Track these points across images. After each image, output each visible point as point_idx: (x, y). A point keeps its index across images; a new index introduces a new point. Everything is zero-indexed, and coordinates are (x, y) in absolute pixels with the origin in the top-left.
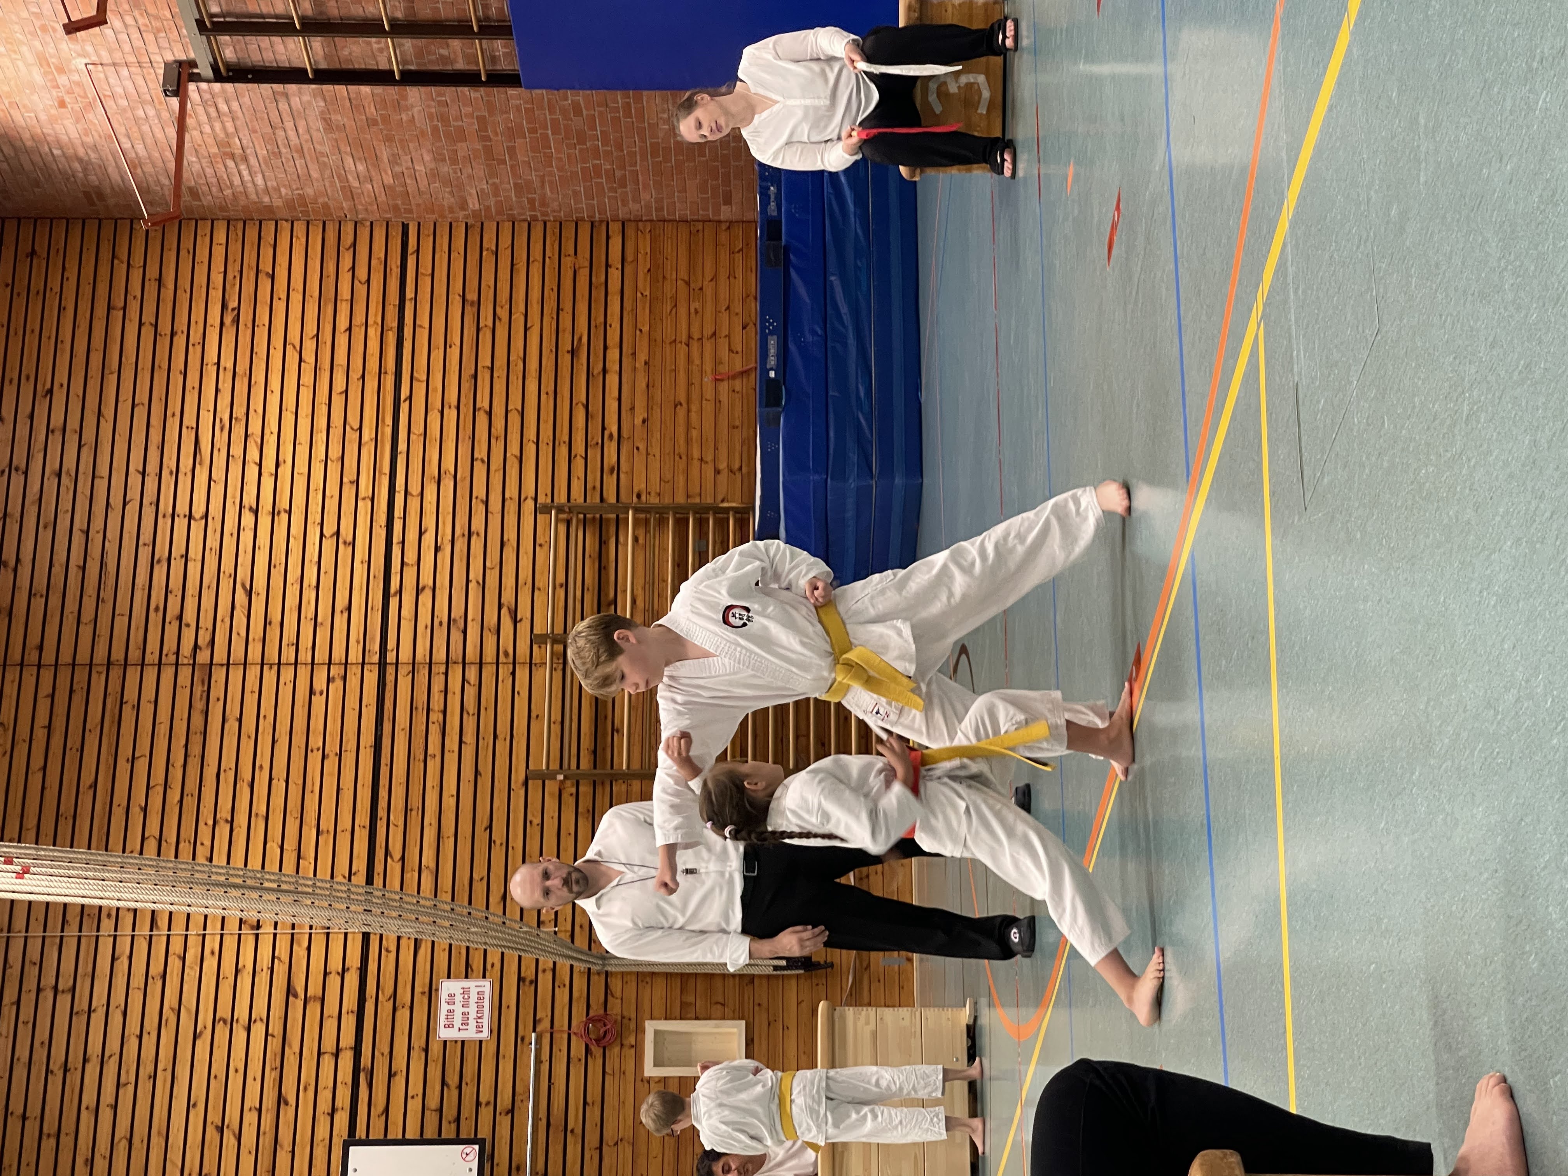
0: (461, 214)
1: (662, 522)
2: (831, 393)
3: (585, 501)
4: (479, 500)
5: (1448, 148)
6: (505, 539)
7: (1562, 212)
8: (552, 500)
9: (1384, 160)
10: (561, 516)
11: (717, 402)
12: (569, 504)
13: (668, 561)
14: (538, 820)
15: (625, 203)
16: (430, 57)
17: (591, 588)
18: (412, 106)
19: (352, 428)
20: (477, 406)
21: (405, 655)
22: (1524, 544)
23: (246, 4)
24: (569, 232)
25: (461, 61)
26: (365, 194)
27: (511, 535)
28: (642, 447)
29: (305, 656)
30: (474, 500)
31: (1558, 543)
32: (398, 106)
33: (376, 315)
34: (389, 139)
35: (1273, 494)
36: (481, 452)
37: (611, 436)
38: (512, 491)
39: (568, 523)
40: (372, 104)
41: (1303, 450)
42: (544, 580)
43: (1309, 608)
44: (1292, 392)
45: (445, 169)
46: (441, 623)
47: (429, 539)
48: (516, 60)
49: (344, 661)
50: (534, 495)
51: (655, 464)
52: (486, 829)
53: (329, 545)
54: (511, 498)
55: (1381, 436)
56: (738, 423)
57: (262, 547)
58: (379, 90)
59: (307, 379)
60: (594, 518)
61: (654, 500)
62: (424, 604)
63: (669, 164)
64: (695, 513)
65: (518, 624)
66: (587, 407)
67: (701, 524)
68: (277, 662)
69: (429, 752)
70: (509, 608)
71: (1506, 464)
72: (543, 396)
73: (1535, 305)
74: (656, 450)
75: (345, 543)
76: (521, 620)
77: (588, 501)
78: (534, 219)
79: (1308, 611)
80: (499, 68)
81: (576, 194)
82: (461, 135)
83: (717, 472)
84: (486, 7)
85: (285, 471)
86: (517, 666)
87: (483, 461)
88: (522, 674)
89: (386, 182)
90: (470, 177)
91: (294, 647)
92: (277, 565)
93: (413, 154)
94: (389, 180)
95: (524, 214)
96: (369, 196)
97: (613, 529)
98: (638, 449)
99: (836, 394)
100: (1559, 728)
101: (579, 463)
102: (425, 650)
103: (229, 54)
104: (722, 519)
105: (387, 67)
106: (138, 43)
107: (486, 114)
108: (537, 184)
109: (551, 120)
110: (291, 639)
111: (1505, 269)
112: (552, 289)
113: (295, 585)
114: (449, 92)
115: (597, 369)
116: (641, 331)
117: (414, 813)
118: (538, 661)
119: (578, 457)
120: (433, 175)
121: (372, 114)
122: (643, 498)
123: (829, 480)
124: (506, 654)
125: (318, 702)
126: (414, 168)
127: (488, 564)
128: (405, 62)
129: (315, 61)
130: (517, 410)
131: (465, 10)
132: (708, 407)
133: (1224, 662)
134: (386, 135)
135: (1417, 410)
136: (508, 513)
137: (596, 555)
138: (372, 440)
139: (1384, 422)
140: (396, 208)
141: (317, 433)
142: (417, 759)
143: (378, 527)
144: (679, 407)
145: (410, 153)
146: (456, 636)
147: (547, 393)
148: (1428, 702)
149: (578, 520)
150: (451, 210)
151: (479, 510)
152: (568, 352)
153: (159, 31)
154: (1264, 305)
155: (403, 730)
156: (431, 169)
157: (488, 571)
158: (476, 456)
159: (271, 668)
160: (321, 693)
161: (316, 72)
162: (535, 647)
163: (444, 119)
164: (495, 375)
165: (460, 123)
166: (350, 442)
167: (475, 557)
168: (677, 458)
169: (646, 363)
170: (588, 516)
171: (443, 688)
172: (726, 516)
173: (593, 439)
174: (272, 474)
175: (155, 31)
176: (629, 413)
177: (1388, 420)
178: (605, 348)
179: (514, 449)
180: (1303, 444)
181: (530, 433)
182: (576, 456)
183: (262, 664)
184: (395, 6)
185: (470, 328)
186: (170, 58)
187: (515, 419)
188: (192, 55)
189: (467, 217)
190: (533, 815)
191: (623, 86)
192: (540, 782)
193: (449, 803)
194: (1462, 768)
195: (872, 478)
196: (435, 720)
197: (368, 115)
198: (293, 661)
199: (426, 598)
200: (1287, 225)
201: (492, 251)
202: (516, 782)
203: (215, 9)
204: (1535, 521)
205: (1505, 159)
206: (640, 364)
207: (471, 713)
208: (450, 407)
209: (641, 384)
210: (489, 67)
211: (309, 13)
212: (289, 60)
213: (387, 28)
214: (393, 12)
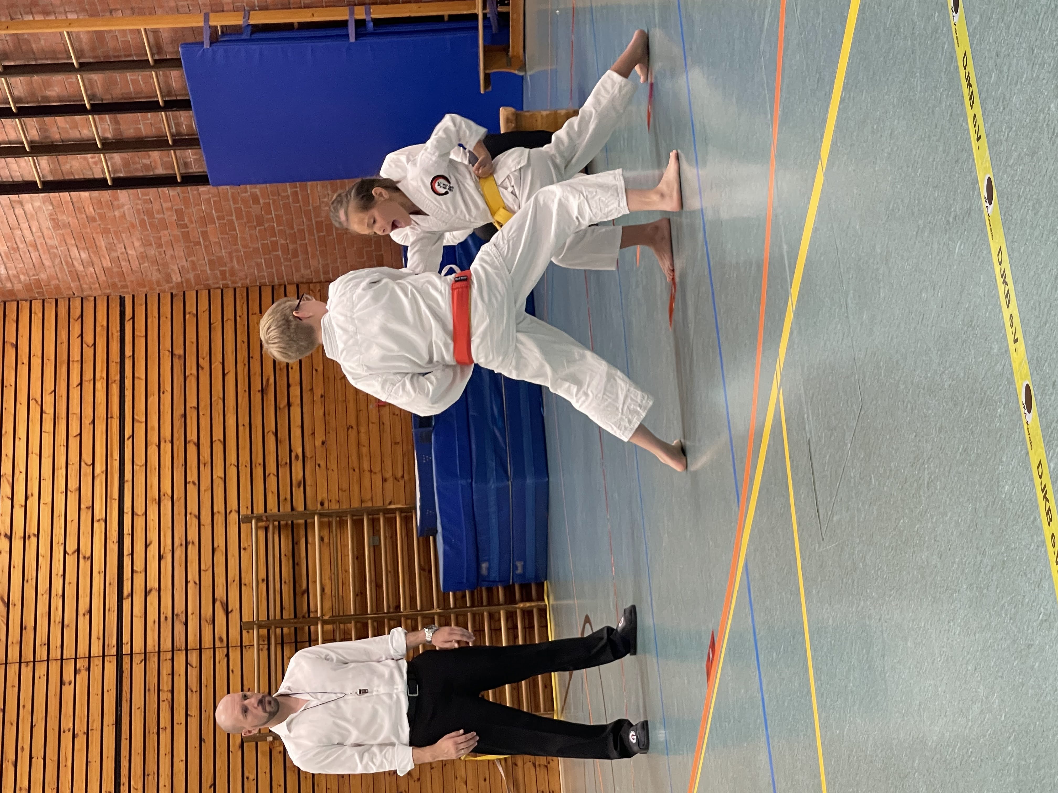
0: (166, 287)
1: (342, 524)
2: (471, 413)
3: (279, 510)
4: (192, 515)
5: (898, 274)
6: (216, 545)
7: (978, 335)
8: (252, 512)
9: (854, 276)
10: (260, 524)
11: (381, 424)
12: (266, 514)
13: (348, 555)
14: (252, 776)
15: (298, 270)
16: (135, 166)
17: (287, 581)
18: (123, 205)
19: (86, 464)
20: (188, 439)
21: (138, 646)
22: (975, 588)
24: (254, 295)
25: (160, 167)
26: (89, 276)
27: (220, 541)
28: (323, 464)
29: (55, 653)
30: (188, 516)
31: (998, 591)
32: (111, 205)
33: (102, 371)
34: (105, 232)
35: (799, 524)
36: (192, 476)
37: (297, 457)
38: (219, 506)
39: (266, 529)
40: (91, 206)
41: (818, 493)
42: (250, 577)
43: (831, 618)
44: (806, 447)
45: (152, 252)
46: (166, 618)
47: (153, 550)
48: (204, 164)
49: (87, 656)
50: (237, 509)
51: (334, 476)
52: (210, 787)
53: (71, 560)
54: (219, 512)
55: (870, 490)
56: (399, 440)
57: (16, 566)
58: (95, 194)
59: (48, 426)
60: (286, 524)
61: (334, 506)
62: (151, 604)
63: (331, 237)
64: (368, 514)
65: (230, 615)
66: (276, 434)
67: (374, 523)
68: (32, 660)
69: (162, 725)
70: (221, 602)
71: (958, 524)
72: (241, 428)
73: (966, 404)
74: (333, 465)
75: (84, 558)
76: (232, 611)
77: (281, 511)
78: (226, 286)
79: (831, 622)
80: (191, 171)
81: (259, 265)
82: (164, 225)
83: (384, 480)
84: (178, 125)
85: (33, 503)
86: (230, 649)
87: (194, 483)
88: (235, 655)
89: (105, 265)
90: (173, 257)
91: (46, 646)
92: (30, 581)
93: (126, 241)
94: (107, 263)
95: (218, 283)
96: (92, 277)
97: (302, 533)
98: (319, 465)
99: (475, 414)
100: (1012, 738)
101: (272, 481)
102: (154, 641)
104: (392, 518)
105: (101, 176)
107: (183, 207)
108: (226, 259)
109: (235, 208)
110: (43, 640)
111: (944, 372)
112: (243, 342)
113: (45, 596)
114: (152, 192)
115: (283, 403)
116: (316, 370)
117: (151, 777)
118: (248, 644)
119: (272, 475)
120: (143, 257)
121: (91, 213)
122: (326, 505)
123: (473, 483)
124: (221, 640)
125: (68, 690)
126: (127, 253)
127: (203, 567)
128: (115, 171)
129: (43, 175)
130: (219, 440)
131: (161, 127)
132: (374, 429)
133: (775, 654)
134: (104, 229)
135: (893, 473)
136: (217, 524)
137: (290, 554)
138: (103, 472)
139: (871, 479)
140: (114, 285)
141: (58, 469)
142: (151, 732)
143: (111, 543)
144: (350, 429)
145: (123, 241)
146: (179, 628)
147: (244, 425)
148: (920, 705)
149: (274, 527)
150: (158, 283)
151: (193, 522)
152: (259, 391)
154: (781, 374)
155: (139, 708)
156: (142, 253)
157: (202, 573)
158: (188, 480)
159: (27, 665)
160: (70, 684)
161: (44, 183)
162: (244, 632)
163: (149, 213)
164: (201, 414)
165: (162, 216)
166: (85, 475)
167: (192, 562)
168: (351, 471)
169: (322, 396)
170: (281, 522)
171: (170, 672)
172: (393, 515)
173: (282, 459)
174: (22, 506)
176: (311, 437)
177: (874, 477)
178: (289, 386)
179: (219, 472)
180: (816, 488)
181: (232, 459)
182: (269, 475)
183: (20, 663)
185: (178, 379)
187: (218, 448)
189: (172, 288)
190: (249, 772)
191: (292, 179)
192: (254, 743)
193: (180, 767)
194: (948, 762)
195: (508, 481)
196: (165, 699)
197: (88, 214)
198: (46, 659)
199: (153, 599)
200: (792, 314)
201: (193, 314)
202: (234, 745)
204: (981, 571)
205: (937, 288)
206: (317, 398)
207: (194, 690)
208: (165, 442)
209: (319, 413)
210: (183, 171)
211: (37, 138)
212: (22, 176)
213: (99, 146)
214: (104, 133)
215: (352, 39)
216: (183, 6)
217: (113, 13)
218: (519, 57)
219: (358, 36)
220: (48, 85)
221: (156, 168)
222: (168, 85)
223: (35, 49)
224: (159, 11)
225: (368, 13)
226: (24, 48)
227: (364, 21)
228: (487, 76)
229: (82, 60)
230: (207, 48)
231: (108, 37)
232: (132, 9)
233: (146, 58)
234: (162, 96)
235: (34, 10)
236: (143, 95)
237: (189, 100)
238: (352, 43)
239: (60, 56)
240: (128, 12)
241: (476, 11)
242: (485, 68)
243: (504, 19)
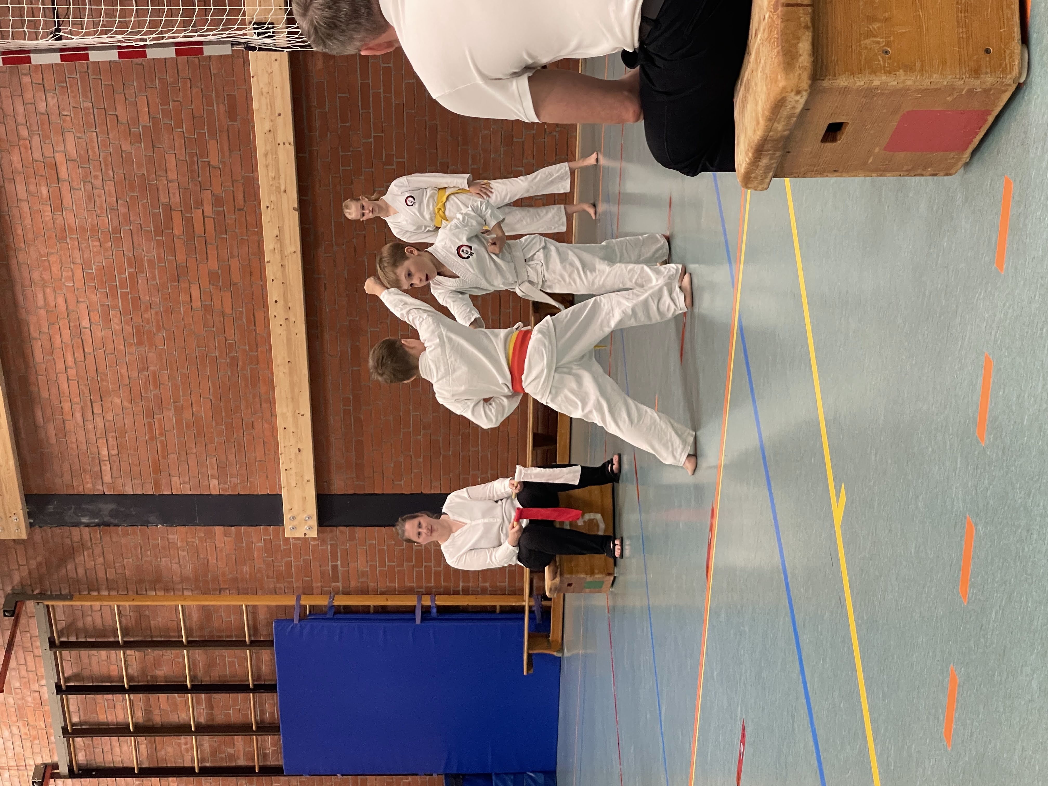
16: (221, 755)
23: (97, 714)
25: (242, 757)
48: (281, 756)
58: (182, 780)
80: (268, 762)
84: (263, 712)
103: (81, 758)
105: (190, 765)
106: (18, 749)
114: (231, 782)
128: (203, 760)
129: (140, 761)
131: (247, 714)
153: (35, 738)
161: (140, 769)
175: (32, 739)
184: (200, 713)
186: (39, 761)
188: (56, 759)
191: (355, 772)
203: (75, 719)
210: (261, 764)
211: (141, 720)
212: (122, 761)
213: (193, 729)
214: (198, 719)
215: (418, 621)
216: (281, 588)
217: (222, 592)
218: (558, 642)
219: (423, 619)
220: (157, 663)
221: (239, 758)
222: (259, 669)
223: (152, 626)
224: (260, 591)
225: (433, 600)
226: (144, 625)
227: (429, 607)
228: (529, 656)
229: (190, 639)
230: (296, 624)
231: (214, 616)
232: (238, 590)
233: (243, 639)
234: (253, 681)
235: (157, 587)
236: (237, 679)
237: (276, 684)
238: (418, 625)
239: (172, 634)
240: (234, 591)
241: (524, 603)
242: (529, 648)
243: (546, 613)
